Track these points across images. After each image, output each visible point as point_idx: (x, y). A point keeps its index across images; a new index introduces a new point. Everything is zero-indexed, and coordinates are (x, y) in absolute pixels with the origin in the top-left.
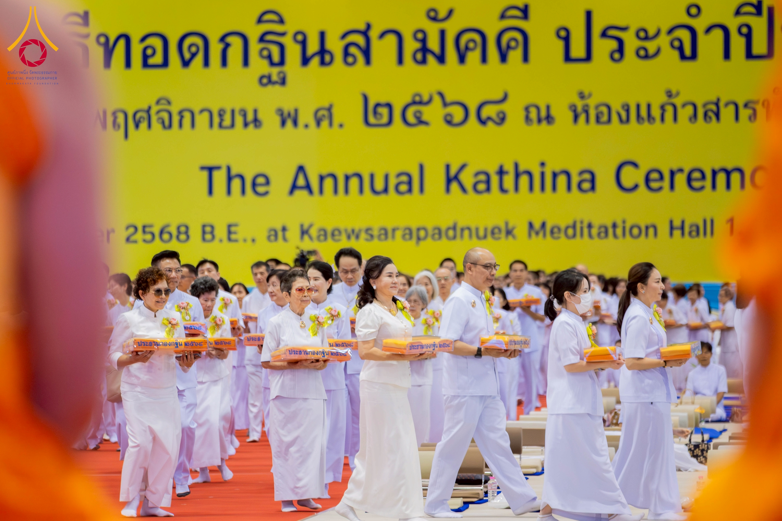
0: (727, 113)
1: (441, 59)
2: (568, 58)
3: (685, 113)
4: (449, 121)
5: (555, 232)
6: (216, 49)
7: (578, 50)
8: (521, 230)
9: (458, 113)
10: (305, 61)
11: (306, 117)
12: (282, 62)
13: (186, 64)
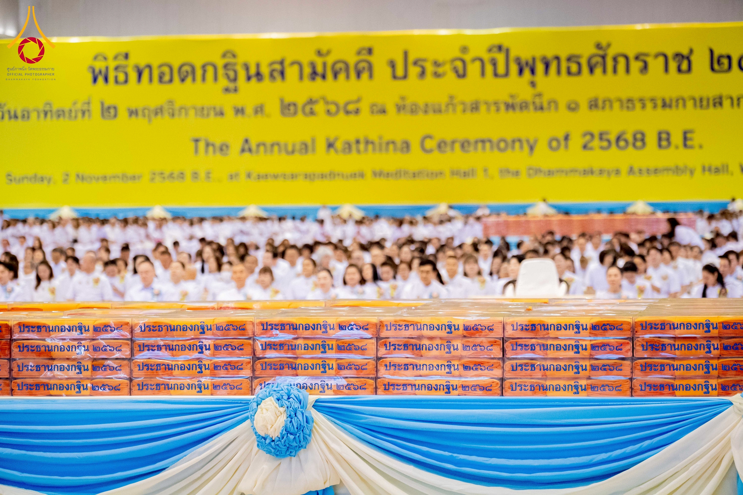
0: (483, 108)
1: (324, 77)
2: (395, 77)
3: (460, 108)
4: (328, 112)
5: (388, 175)
6: (199, 73)
7: (400, 72)
8: (369, 174)
9: (333, 108)
10: (249, 78)
11: (249, 110)
12: (235, 80)
13: (183, 80)
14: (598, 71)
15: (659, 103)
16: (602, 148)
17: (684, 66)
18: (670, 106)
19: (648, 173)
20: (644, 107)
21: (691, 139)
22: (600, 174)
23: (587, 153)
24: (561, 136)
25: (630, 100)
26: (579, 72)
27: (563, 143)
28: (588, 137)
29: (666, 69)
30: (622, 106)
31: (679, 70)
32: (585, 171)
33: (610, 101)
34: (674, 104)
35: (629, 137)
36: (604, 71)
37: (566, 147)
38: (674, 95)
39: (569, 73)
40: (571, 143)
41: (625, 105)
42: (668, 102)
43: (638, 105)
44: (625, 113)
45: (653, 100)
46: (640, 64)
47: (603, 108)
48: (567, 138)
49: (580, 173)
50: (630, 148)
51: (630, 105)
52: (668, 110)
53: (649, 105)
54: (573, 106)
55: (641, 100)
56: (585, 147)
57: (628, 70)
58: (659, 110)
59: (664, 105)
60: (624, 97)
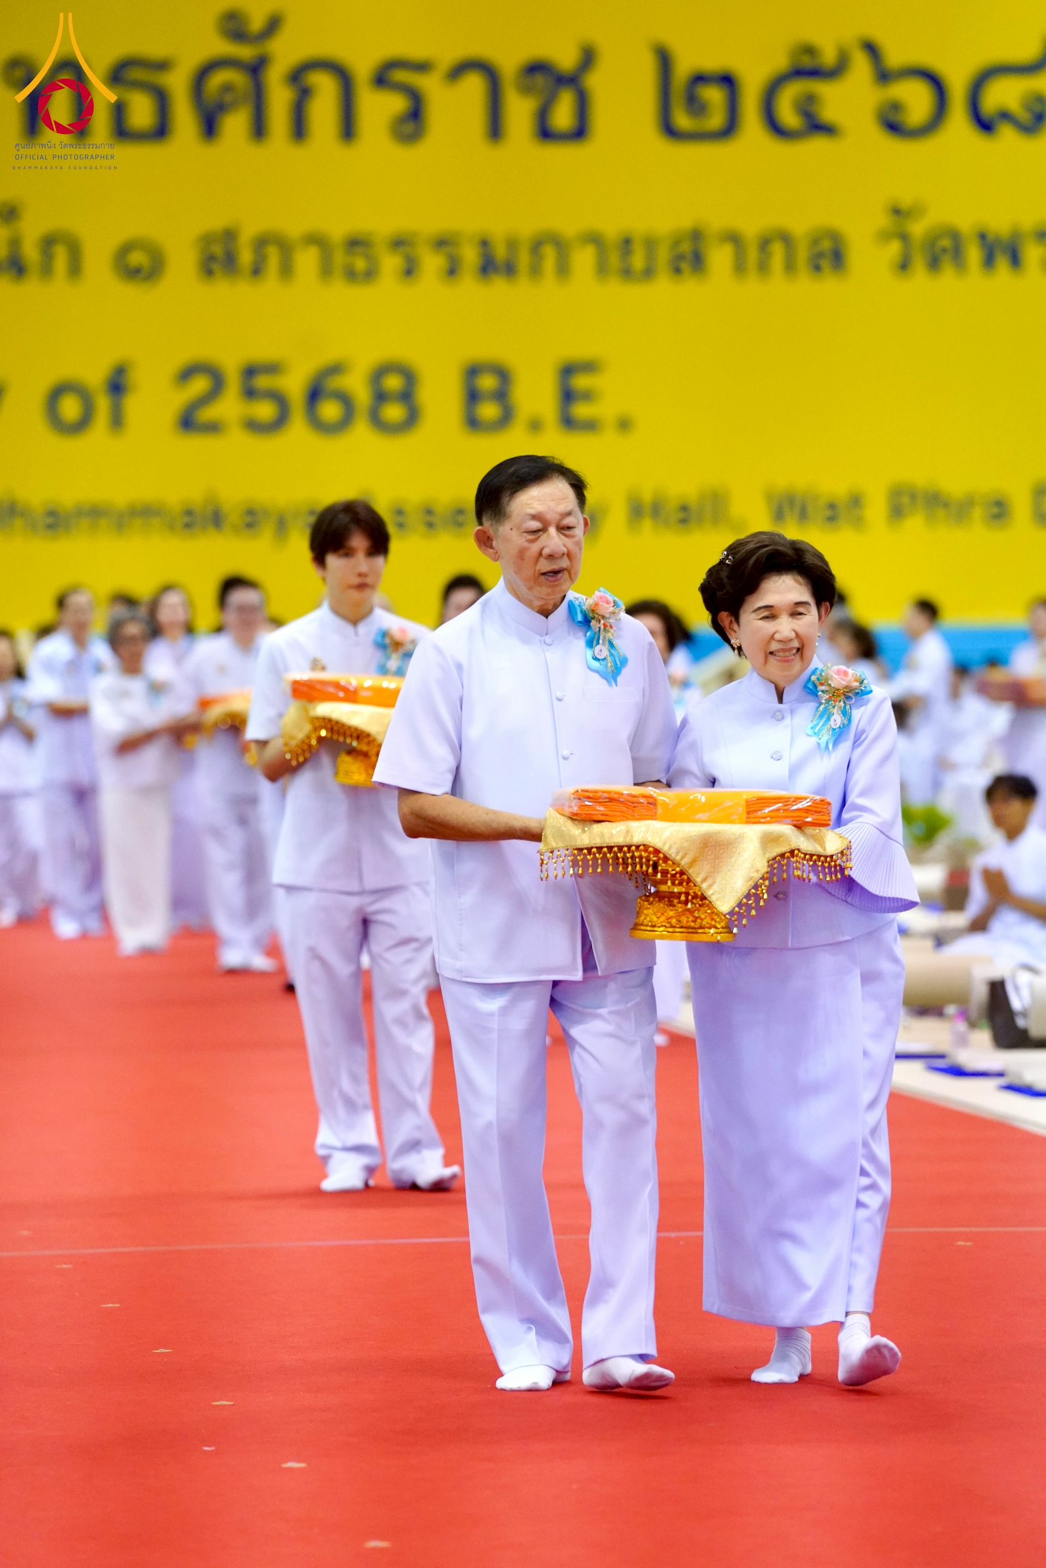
14: (236, 124)
15: (470, 256)
16: (254, 426)
17: (563, 116)
18: (510, 269)
19: (430, 525)
20: (410, 270)
21: (588, 396)
22: (250, 525)
23: (197, 445)
24: (95, 376)
25: (356, 243)
26: (161, 131)
27: (103, 404)
28: (200, 385)
29: (495, 129)
30: (326, 270)
31: (545, 133)
32: (189, 513)
33: (286, 249)
34: (524, 259)
35: (357, 384)
36: (259, 129)
37: (117, 421)
38: (527, 227)
39: (122, 131)
40: (133, 404)
41: (339, 258)
42: (500, 252)
43: (391, 263)
44: (340, 292)
45: (443, 243)
46: (395, 104)
47: (257, 271)
48: (117, 385)
49: (171, 527)
50: (361, 430)
51: (360, 264)
52: (499, 286)
53: (432, 263)
54: (137, 258)
55: (399, 243)
56: (188, 422)
57: (348, 129)
58: (469, 284)
59: (488, 267)
60: (338, 230)
